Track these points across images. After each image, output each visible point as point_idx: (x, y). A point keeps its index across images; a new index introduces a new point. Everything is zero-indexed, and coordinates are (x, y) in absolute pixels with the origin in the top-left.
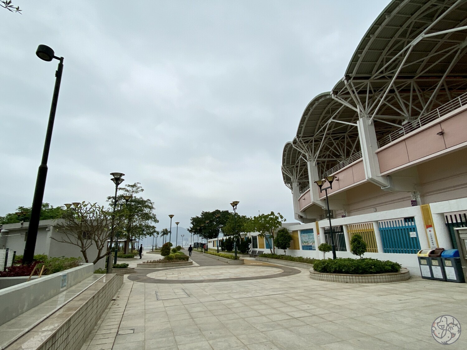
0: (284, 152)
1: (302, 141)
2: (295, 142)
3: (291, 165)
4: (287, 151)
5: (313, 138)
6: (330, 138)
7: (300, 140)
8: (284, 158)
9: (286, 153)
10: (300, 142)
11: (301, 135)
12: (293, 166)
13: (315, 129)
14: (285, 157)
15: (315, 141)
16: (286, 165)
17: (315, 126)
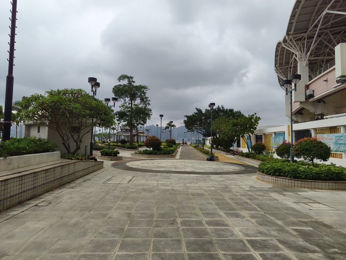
0: (276, 52)
1: (292, 39)
2: (285, 41)
3: (285, 66)
4: (279, 51)
5: (306, 35)
6: (328, 34)
7: (291, 38)
8: (277, 59)
9: (279, 53)
10: (291, 40)
11: (292, 32)
12: (287, 67)
13: (309, 23)
14: (277, 57)
15: (308, 38)
16: (279, 66)
17: (309, 21)
